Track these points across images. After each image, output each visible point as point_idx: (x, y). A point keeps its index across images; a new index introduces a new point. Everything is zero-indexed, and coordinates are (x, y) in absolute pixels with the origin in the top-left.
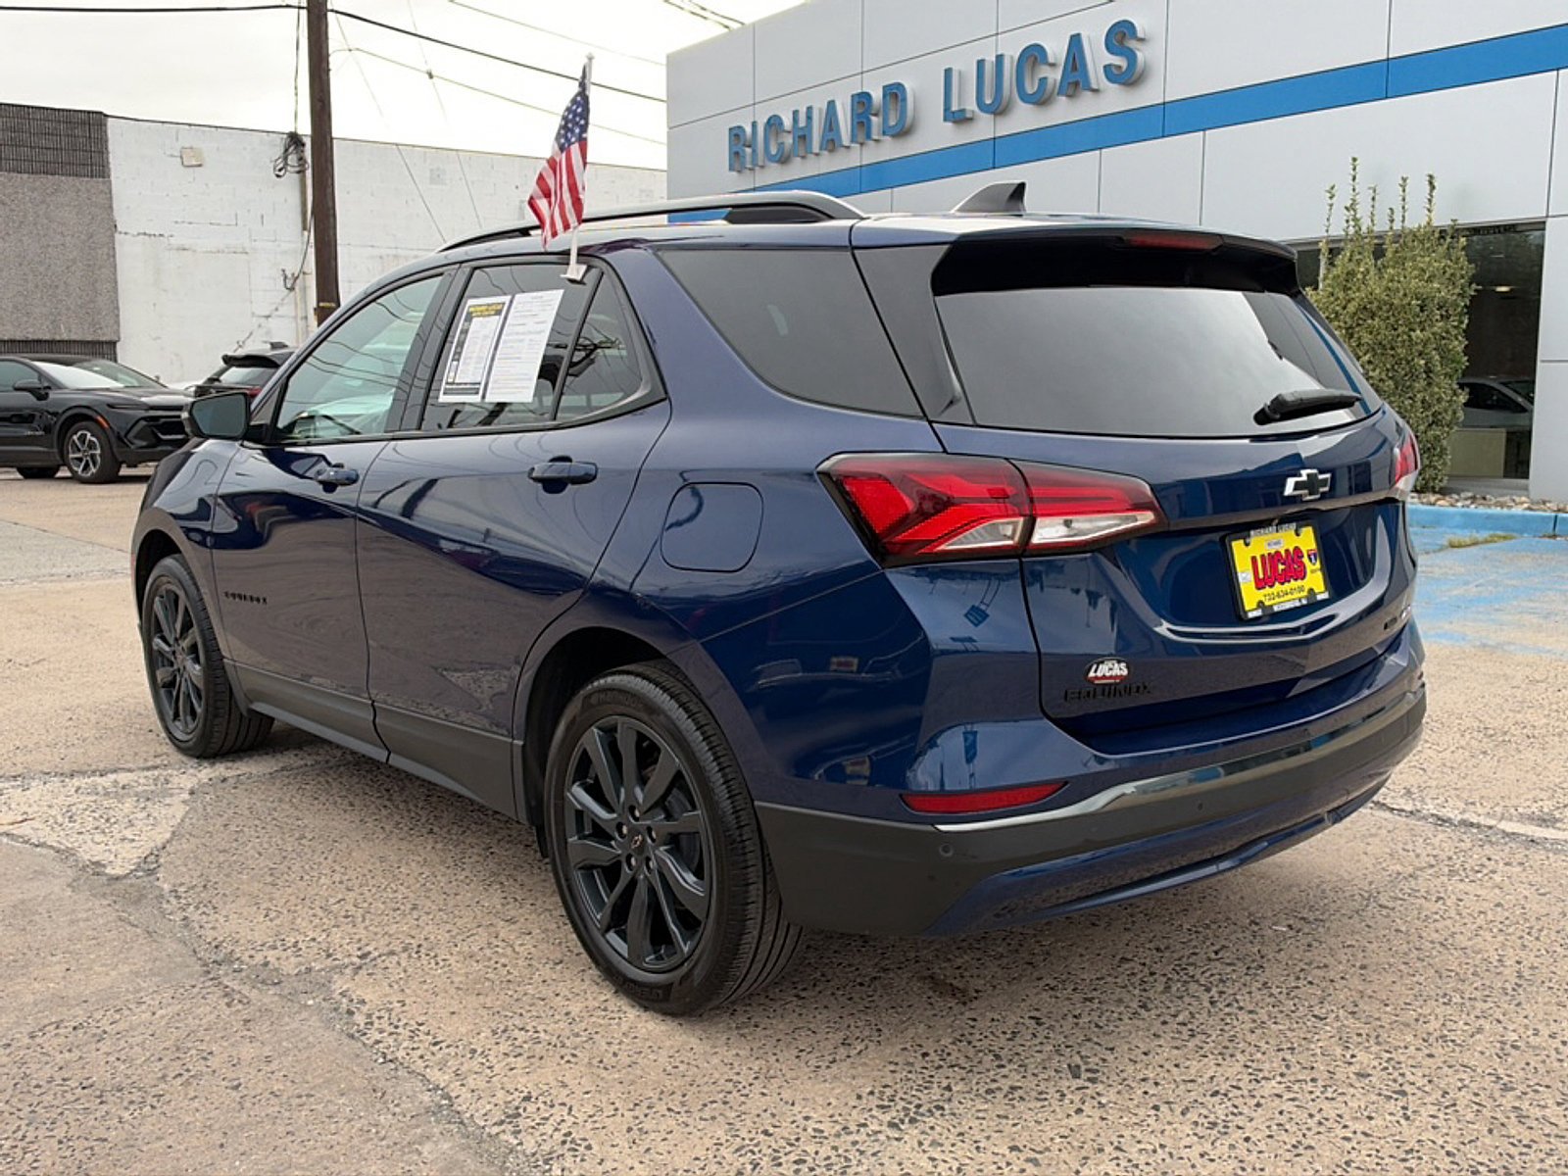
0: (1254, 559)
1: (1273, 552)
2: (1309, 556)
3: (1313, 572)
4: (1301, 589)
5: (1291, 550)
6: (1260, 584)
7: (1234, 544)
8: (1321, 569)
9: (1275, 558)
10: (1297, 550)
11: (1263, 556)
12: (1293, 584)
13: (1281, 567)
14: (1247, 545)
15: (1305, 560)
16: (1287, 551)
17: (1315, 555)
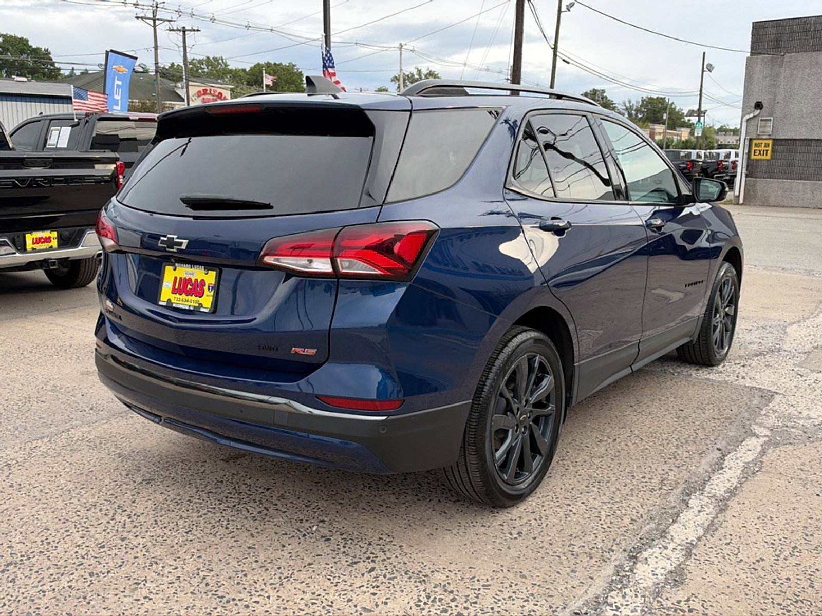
0: (176, 278)
1: (187, 278)
2: (209, 287)
3: (207, 296)
4: (197, 302)
5: (199, 280)
6: (174, 291)
7: (167, 267)
8: (213, 296)
9: (187, 281)
10: (203, 282)
11: (181, 278)
12: (193, 298)
13: (189, 287)
14: (175, 270)
15: (206, 288)
16: (196, 280)
17: (212, 288)
